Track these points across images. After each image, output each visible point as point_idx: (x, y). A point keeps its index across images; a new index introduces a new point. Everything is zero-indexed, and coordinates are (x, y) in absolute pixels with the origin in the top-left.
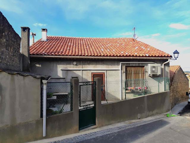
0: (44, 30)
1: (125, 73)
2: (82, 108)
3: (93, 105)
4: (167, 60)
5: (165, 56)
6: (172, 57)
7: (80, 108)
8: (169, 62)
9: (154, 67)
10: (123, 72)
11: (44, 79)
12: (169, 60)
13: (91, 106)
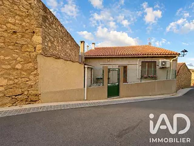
0: (93, 44)
1: (141, 66)
2: (110, 85)
3: (118, 84)
4: (176, 57)
5: (174, 54)
6: (180, 54)
7: (109, 85)
8: (177, 59)
9: (164, 62)
10: (139, 65)
11: (86, 65)
12: (177, 56)
13: (116, 84)
